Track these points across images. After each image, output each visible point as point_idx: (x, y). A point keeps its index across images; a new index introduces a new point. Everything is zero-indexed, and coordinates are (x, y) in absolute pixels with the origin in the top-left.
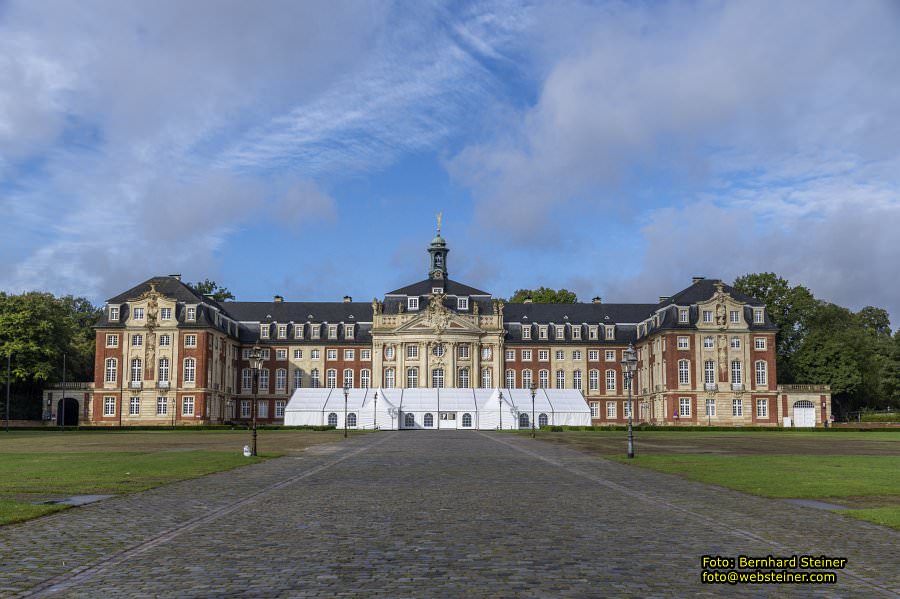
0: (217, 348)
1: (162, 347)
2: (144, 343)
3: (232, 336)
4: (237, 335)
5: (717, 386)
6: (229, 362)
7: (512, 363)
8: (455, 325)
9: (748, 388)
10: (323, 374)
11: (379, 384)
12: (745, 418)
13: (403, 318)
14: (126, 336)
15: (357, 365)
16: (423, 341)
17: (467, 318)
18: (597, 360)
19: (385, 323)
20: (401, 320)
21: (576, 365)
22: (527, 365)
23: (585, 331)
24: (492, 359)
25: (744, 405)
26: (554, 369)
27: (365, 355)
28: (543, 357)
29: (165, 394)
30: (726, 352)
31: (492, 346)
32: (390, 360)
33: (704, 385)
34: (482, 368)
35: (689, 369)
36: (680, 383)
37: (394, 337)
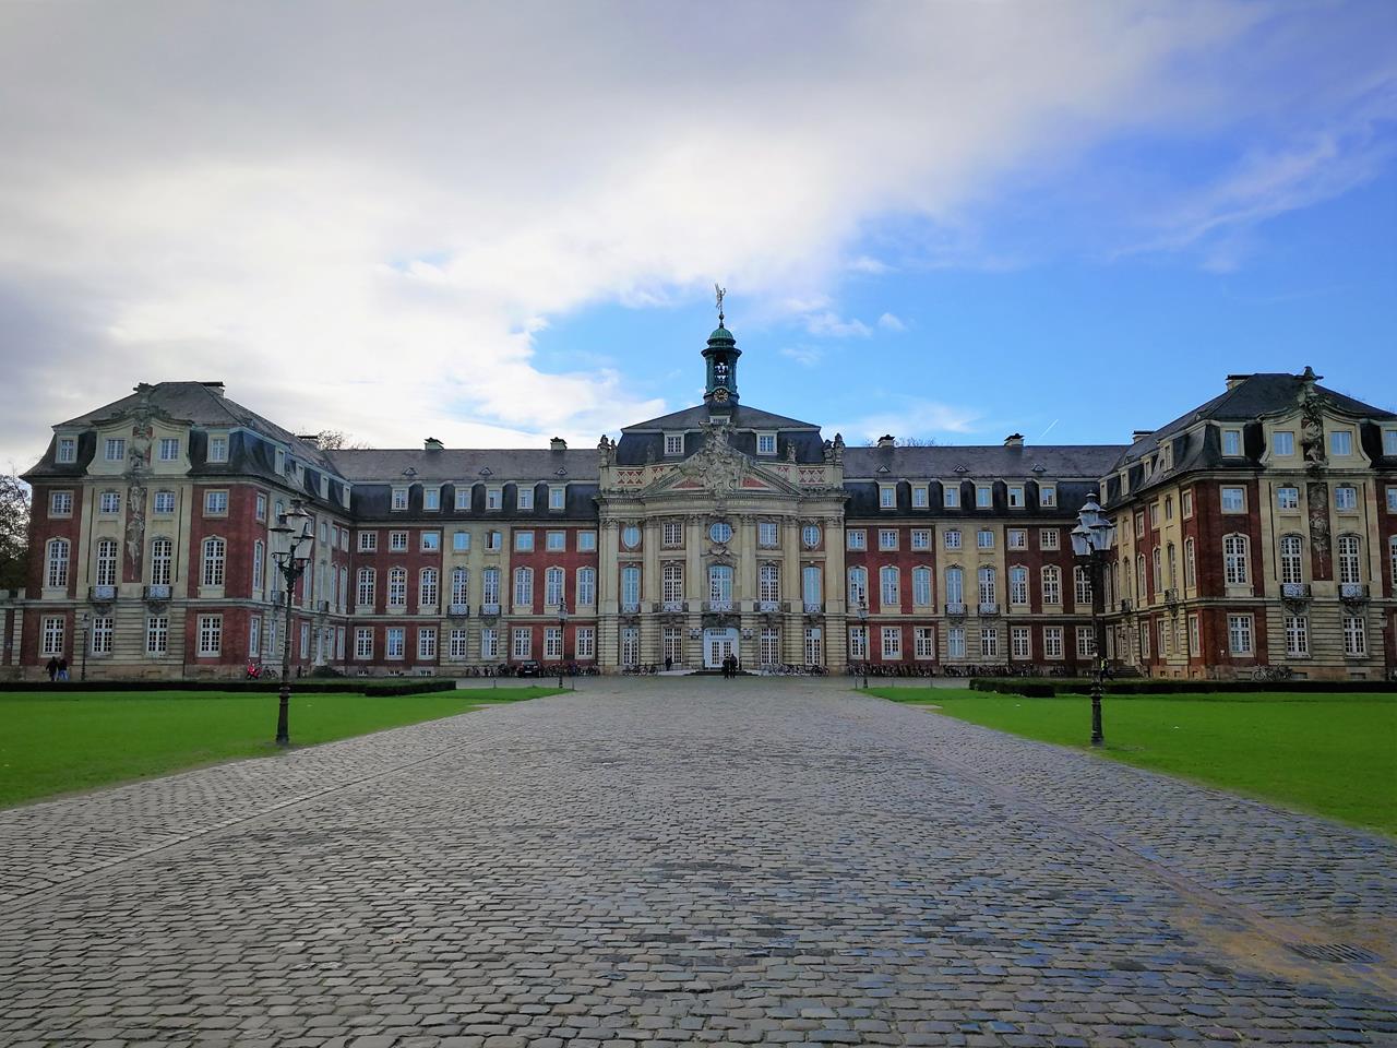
1: (159, 516)
2: (123, 509)
5: (1308, 588)
7: (860, 553)
8: (754, 483)
9: (1377, 594)
10: (507, 576)
11: (613, 593)
12: (1372, 658)
13: (655, 471)
14: (87, 493)
15: (573, 560)
16: (693, 512)
17: (774, 469)
18: (1025, 548)
19: (621, 482)
20: (649, 475)
21: (984, 558)
22: (890, 558)
23: (1000, 493)
24: (822, 548)
25: (1367, 629)
26: (940, 566)
27: (586, 542)
28: (920, 543)
29: (161, 612)
30: (1327, 518)
31: (822, 523)
32: (632, 550)
33: (1282, 587)
34: (804, 564)
35: (1247, 555)
36: (1227, 584)
37: (640, 507)
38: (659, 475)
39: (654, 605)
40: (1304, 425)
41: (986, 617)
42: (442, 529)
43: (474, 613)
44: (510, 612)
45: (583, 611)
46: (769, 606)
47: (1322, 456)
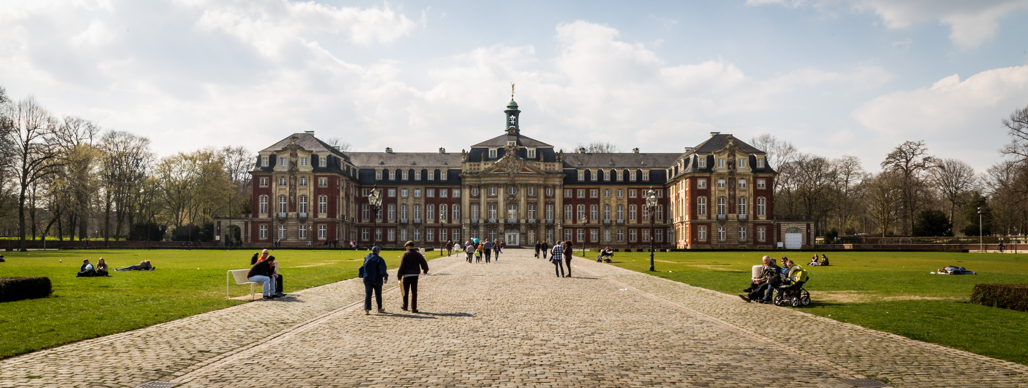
0: (343, 188)
1: (302, 187)
2: (288, 184)
3: (353, 179)
4: (357, 178)
5: (727, 216)
6: (352, 199)
7: (569, 199)
8: (526, 170)
9: (751, 218)
10: (423, 208)
11: (467, 215)
12: (748, 241)
13: (485, 164)
14: (274, 178)
15: (450, 201)
16: (501, 182)
17: (535, 165)
18: (636, 197)
19: (471, 169)
20: (483, 166)
21: (619, 201)
22: (581, 201)
23: (626, 175)
24: (554, 197)
25: (747, 231)
26: (602, 204)
27: (456, 193)
28: (594, 194)
29: (305, 223)
30: (735, 191)
31: (554, 187)
32: (475, 197)
33: (717, 216)
34: (546, 204)
35: (705, 204)
36: (698, 215)
37: (478, 180)
38: (487, 166)
39: (485, 220)
40: (729, 156)
41: (619, 225)
42: (397, 188)
43: (411, 223)
44: (426, 222)
45: (455, 222)
46: (532, 220)
47: (734, 167)
